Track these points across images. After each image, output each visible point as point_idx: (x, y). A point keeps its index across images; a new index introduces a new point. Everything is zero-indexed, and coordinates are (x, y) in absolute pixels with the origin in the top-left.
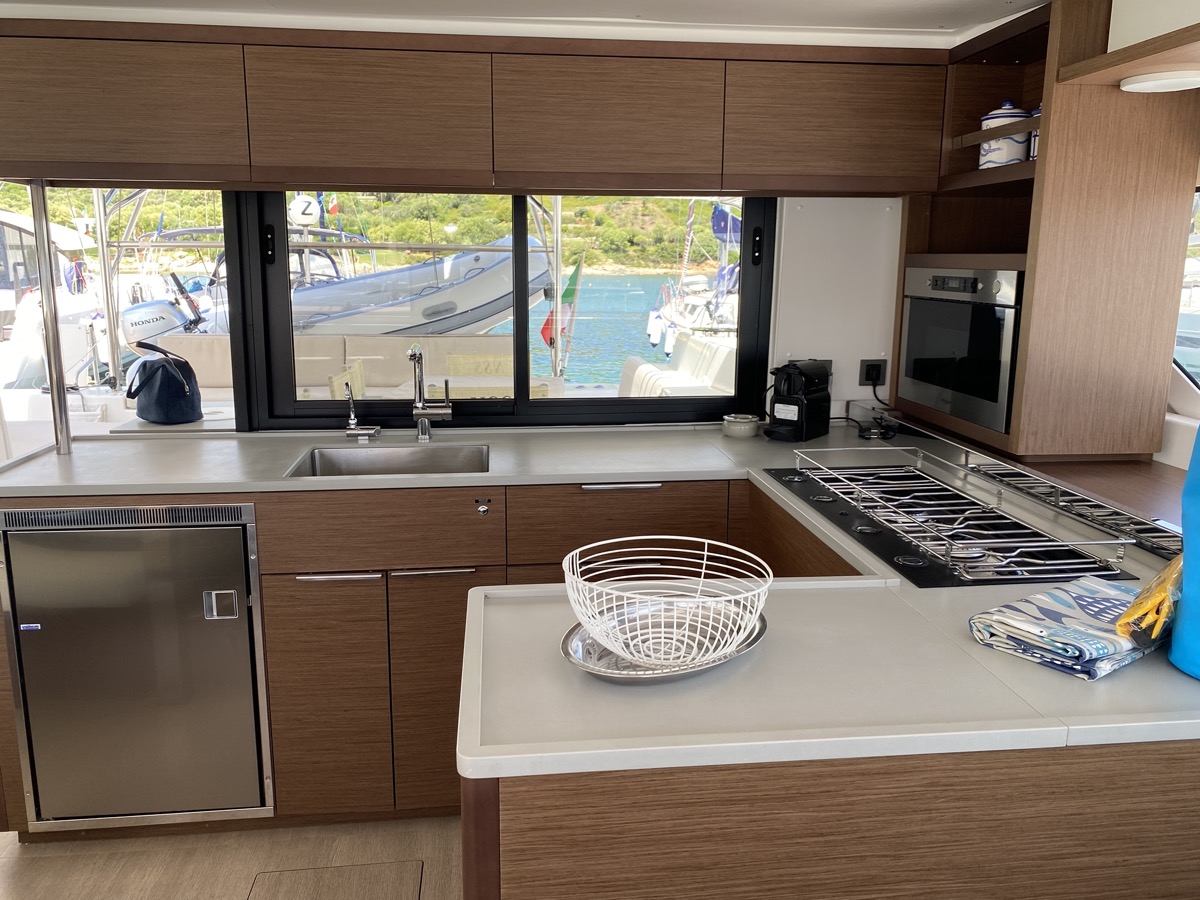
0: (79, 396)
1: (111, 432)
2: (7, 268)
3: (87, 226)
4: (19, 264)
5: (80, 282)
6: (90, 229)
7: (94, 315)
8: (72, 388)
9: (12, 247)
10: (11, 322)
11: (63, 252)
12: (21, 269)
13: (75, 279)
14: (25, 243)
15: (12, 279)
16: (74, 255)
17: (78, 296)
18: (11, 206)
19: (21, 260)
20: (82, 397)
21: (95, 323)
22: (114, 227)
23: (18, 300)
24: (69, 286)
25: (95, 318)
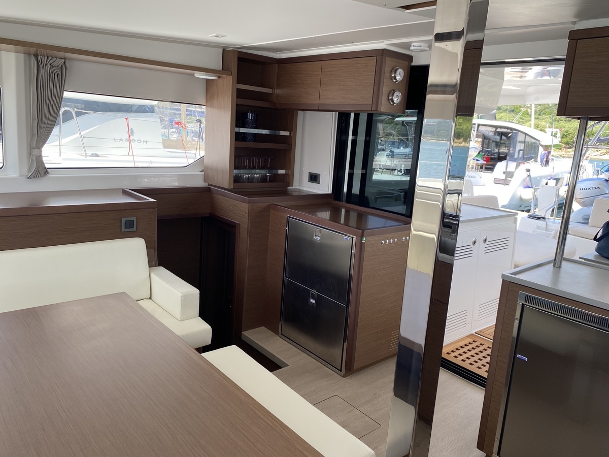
0: (545, 223)
1: (580, 258)
2: (515, 152)
3: (552, 132)
4: (521, 150)
5: (547, 162)
6: (553, 134)
7: (549, 178)
8: (542, 218)
9: (519, 142)
10: (511, 177)
11: (542, 146)
12: (521, 152)
13: (545, 159)
14: (526, 140)
15: (516, 156)
16: (547, 147)
17: (544, 168)
18: (519, 122)
19: (522, 148)
20: (547, 224)
21: (549, 182)
22: (566, 134)
23: (517, 167)
24: (541, 162)
25: (550, 180)
